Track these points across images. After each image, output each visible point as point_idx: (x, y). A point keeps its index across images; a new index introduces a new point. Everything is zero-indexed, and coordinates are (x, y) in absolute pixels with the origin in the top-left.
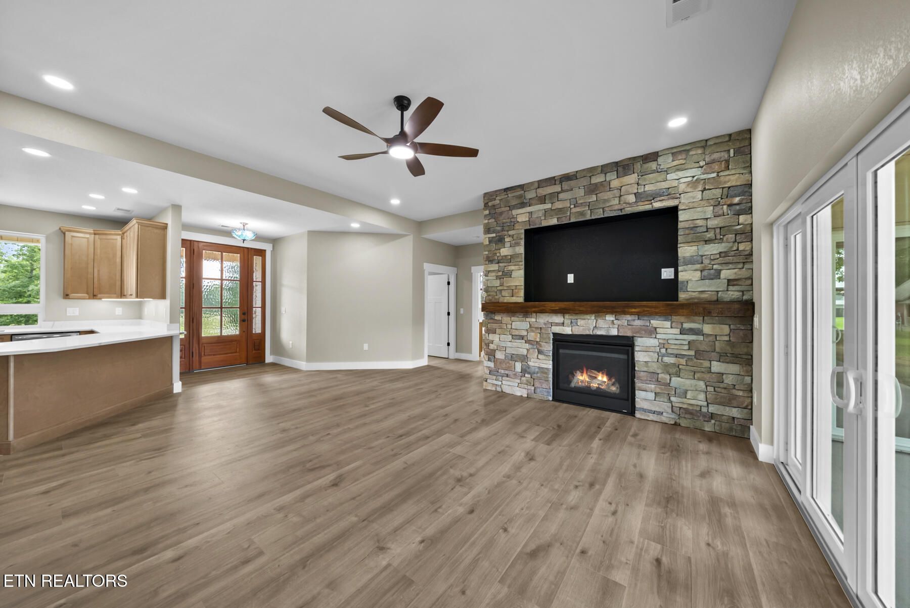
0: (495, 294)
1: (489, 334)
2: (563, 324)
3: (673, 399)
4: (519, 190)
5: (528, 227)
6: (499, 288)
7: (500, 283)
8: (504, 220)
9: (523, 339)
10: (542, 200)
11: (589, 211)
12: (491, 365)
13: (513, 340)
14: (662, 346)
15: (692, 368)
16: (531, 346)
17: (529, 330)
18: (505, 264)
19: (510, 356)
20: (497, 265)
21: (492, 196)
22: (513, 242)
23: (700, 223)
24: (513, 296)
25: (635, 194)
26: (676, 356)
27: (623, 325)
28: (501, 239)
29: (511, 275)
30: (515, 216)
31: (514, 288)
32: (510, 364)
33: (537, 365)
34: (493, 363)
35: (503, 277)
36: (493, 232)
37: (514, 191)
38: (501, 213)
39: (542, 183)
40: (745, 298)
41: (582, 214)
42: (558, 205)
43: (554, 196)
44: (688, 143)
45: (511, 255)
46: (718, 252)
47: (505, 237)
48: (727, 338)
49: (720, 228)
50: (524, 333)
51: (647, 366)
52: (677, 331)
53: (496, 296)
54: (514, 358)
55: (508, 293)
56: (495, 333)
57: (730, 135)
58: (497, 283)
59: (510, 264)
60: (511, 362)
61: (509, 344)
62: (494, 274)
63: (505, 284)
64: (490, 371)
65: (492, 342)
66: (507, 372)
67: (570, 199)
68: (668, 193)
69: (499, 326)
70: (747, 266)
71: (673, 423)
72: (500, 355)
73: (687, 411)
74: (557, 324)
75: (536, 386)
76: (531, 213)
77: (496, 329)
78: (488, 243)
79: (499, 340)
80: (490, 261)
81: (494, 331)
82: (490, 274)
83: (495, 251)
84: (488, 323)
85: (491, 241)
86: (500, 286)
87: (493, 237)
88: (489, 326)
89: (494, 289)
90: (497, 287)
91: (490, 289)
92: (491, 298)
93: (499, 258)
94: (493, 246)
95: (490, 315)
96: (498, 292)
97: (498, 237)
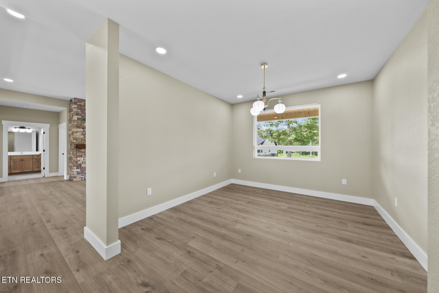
0: (81, 141)
1: (77, 158)
6: (83, 139)
12: (79, 170)
20: (83, 129)
21: (80, 100)
34: (80, 169)
36: (80, 116)
56: (82, 157)
62: (81, 133)
64: (77, 173)
65: (79, 161)
69: (84, 154)
77: (82, 155)
78: (77, 119)
79: (84, 159)
80: (78, 127)
81: (81, 156)
82: (78, 133)
83: (81, 124)
84: (77, 153)
85: (78, 119)
86: (84, 138)
87: (80, 118)
88: (77, 154)
89: (80, 139)
90: (82, 138)
91: (78, 139)
92: (78, 142)
93: (83, 127)
94: (80, 121)
95: (78, 149)
96: (82, 140)
97: (83, 118)
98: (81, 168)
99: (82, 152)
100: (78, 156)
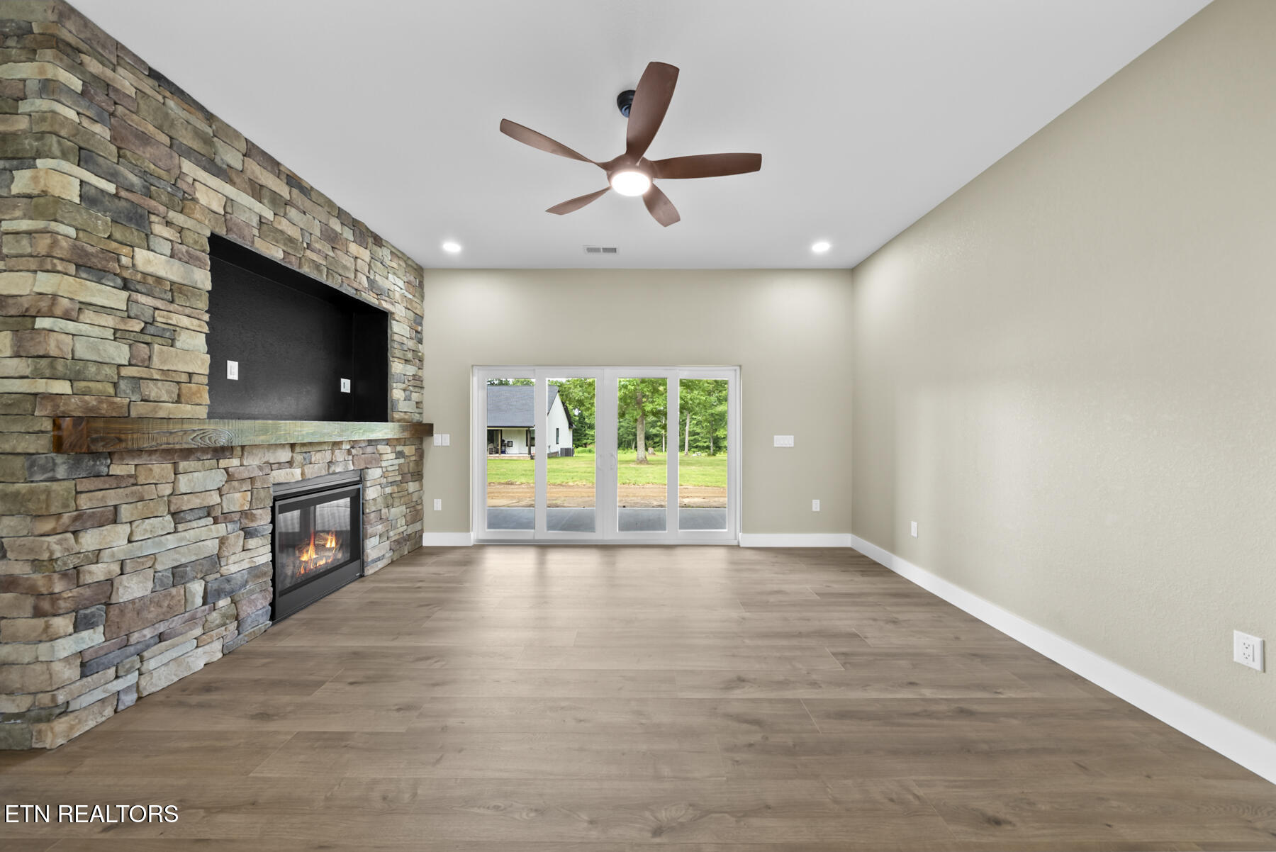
0: (113, 392)
1: (76, 533)
2: (290, 463)
3: (391, 533)
4: (200, 115)
5: (222, 232)
6: (124, 372)
7: (132, 357)
8: (152, 166)
9: (209, 515)
10: (257, 190)
11: (325, 270)
12: (93, 638)
13: (180, 527)
14: (383, 476)
15: (400, 494)
16: (230, 526)
17: (225, 490)
18: (159, 304)
19: (170, 575)
20: (125, 294)
22: (184, 248)
23: (405, 340)
24: (178, 401)
25: (367, 277)
26: (392, 484)
27: (357, 455)
28: (141, 216)
29: (173, 340)
30: (190, 181)
31: (184, 378)
32: (173, 597)
33: (246, 565)
34: (101, 629)
35: (148, 338)
36: (111, 176)
37: (186, 106)
38: (145, 139)
39: (251, 150)
40: (421, 420)
41: (317, 267)
42: (284, 225)
43: (277, 202)
44: (400, 249)
45: (172, 283)
46: (411, 374)
47: (153, 218)
48: (413, 458)
49: (413, 351)
50: (215, 499)
51: (375, 505)
52: (393, 456)
53: (116, 395)
54: (178, 575)
55: (168, 392)
56: (115, 522)
57: (417, 264)
58: (120, 353)
59: (172, 307)
60: (174, 591)
61: (171, 541)
62: (109, 321)
63: (156, 362)
64: (83, 665)
65: (96, 557)
66: (162, 628)
67: (301, 229)
68: (387, 294)
69: (131, 494)
70: (422, 391)
71: (390, 562)
72: (133, 589)
73: (397, 542)
74: (280, 465)
75: (242, 615)
76: (229, 201)
77: (116, 507)
78: (77, 200)
79: (130, 541)
80: (89, 268)
81: (111, 517)
82: (88, 316)
83: (114, 245)
84: (77, 493)
85: (90, 198)
86: (130, 365)
87: (102, 191)
88: (85, 502)
89: (107, 370)
90: (120, 365)
91: (92, 369)
92: (92, 401)
93: (126, 274)
94: (101, 223)
95: (88, 462)
96: (123, 385)
97: (123, 203)
98: (114, 612)
99: (119, 482)
100: (92, 515)
